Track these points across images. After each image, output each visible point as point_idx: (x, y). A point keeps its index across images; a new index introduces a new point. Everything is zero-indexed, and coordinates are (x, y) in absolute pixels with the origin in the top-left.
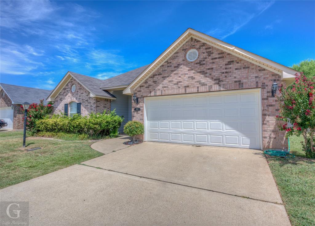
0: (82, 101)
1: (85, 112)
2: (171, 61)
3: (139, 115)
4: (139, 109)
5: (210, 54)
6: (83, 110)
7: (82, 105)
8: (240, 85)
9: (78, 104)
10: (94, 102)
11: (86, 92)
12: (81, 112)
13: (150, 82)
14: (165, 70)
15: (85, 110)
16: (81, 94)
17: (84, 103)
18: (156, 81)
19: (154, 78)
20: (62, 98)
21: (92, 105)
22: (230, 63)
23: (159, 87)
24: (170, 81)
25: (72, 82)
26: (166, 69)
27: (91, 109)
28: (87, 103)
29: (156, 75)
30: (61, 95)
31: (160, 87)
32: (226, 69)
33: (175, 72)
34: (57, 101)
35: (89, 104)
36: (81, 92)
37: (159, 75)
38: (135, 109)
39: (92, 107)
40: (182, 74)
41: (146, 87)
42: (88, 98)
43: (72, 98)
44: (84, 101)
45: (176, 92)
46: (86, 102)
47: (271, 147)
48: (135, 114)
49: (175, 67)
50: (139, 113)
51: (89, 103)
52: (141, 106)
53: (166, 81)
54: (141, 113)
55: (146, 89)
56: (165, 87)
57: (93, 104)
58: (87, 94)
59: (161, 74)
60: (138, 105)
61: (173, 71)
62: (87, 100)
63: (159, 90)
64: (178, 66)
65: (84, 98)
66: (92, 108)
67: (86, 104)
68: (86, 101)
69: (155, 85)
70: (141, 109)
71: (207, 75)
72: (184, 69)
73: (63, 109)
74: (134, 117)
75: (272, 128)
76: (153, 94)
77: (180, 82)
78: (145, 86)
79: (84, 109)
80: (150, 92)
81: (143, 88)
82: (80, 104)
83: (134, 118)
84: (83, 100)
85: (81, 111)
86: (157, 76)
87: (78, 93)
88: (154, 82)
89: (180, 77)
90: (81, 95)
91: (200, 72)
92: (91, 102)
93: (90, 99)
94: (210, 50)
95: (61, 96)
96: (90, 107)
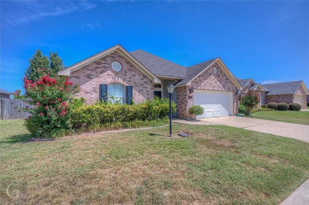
0: (134, 84)
1: (139, 97)
2: (208, 70)
3: (191, 101)
4: (192, 97)
5: (221, 73)
6: (135, 94)
7: (134, 89)
8: (229, 90)
9: (127, 87)
10: (152, 88)
11: (139, 75)
12: (133, 97)
13: (198, 80)
14: (205, 75)
15: (139, 95)
16: (132, 76)
17: (137, 87)
18: (201, 80)
19: (200, 78)
20: (91, 75)
21: (149, 91)
22: (227, 79)
23: (202, 85)
24: (207, 82)
25: (115, 57)
26: (205, 74)
27: (148, 94)
28: (142, 87)
29: (201, 76)
30: (88, 70)
31: (203, 84)
32: (226, 81)
33: (209, 77)
34: (79, 77)
35: (144, 89)
36: (132, 74)
37: (202, 76)
38: (189, 97)
39: (148, 92)
40: (212, 79)
41: (195, 83)
42: (143, 82)
43: (116, 79)
44: (137, 84)
45: (210, 89)
46: (140, 86)
47: (235, 113)
48: (189, 100)
49: (209, 74)
50: (191, 100)
51: (144, 88)
52: (193, 95)
53: (205, 81)
54: (193, 100)
55: (195, 84)
56: (205, 85)
57: (150, 89)
58: (141, 78)
59: (203, 77)
60: (191, 94)
61: (208, 76)
62: (141, 84)
63: (202, 86)
64: (210, 74)
65: (137, 82)
66: (149, 93)
67: (140, 89)
68: (140, 85)
69: (200, 82)
70: (193, 97)
71: (221, 82)
72: (212, 77)
73: (95, 91)
74: (188, 102)
75: (235, 107)
76: (199, 88)
77: (212, 83)
78: (195, 82)
79: (137, 93)
80: (198, 87)
81: (194, 83)
82: (132, 87)
83: (188, 103)
84: (135, 83)
85: (133, 95)
86: (201, 77)
87: (127, 74)
88: (200, 80)
89: (211, 81)
90: (132, 77)
91: (218, 80)
92: (147, 86)
93: (146, 83)
94: (221, 71)
95: (89, 71)
96: (146, 92)
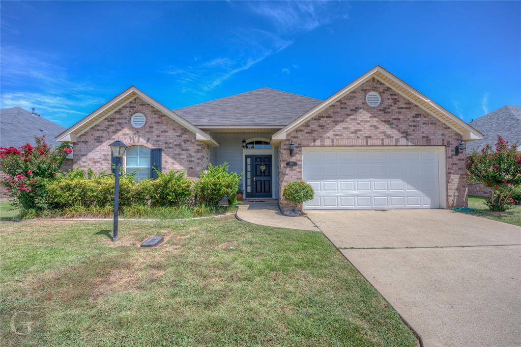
0: (164, 145)
1: (174, 166)
2: (346, 101)
3: (294, 172)
4: (295, 164)
5: (396, 101)
6: (166, 162)
7: (164, 153)
8: (427, 141)
9: (152, 150)
10: (198, 150)
11: (174, 129)
12: (163, 166)
13: (314, 126)
14: (338, 113)
15: (173, 163)
16: (162, 132)
17: (171, 150)
18: (324, 126)
19: (321, 122)
20: (102, 137)
21: (193, 155)
22: (418, 115)
23: (328, 135)
24: (344, 128)
25: (135, 107)
26: (339, 110)
27: (190, 161)
28: (179, 150)
29: (324, 117)
30: (98, 130)
31: (330, 134)
32: (414, 121)
33: (351, 117)
34: (87, 142)
35: (183, 152)
36: (161, 130)
37: (327, 117)
38: (288, 164)
39: (191, 157)
40: (362, 121)
41: (307, 133)
42: (180, 141)
43: (136, 140)
44: (171, 145)
45: (354, 142)
46: (175, 147)
47: (455, 205)
48: (288, 171)
49: (352, 110)
50: (295, 170)
51: (183, 150)
52: (299, 158)
53: (338, 127)
54: (298, 170)
55: (307, 135)
56: (337, 135)
57: (195, 152)
58: (178, 134)
59: (331, 117)
60: (294, 158)
61: (349, 115)
62: (178, 143)
63: (329, 138)
64: (355, 110)
65: (171, 141)
66: (193, 159)
67: (176, 152)
68: (176, 145)
69: (321, 130)
70: (299, 163)
71: (394, 126)
72: (364, 115)
73: (106, 160)
74: (285, 174)
76: (318, 142)
77: (359, 130)
78: (306, 131)
79: (170, 160)
80: (315, 140)
81: (302, 133)
82: (160, 150)
83: (286, 176)
84: (166, 143)
85: (163, 163)
86: (325, 119)
87: (154, 130)
88: (319, 126)
89: (358, 124)
90: (162, 134)
91: (385, 121)
92: (189, 148)
93: (187, 143)
94: (396, 97)
95: (99, 132)
96: (188, 157)
